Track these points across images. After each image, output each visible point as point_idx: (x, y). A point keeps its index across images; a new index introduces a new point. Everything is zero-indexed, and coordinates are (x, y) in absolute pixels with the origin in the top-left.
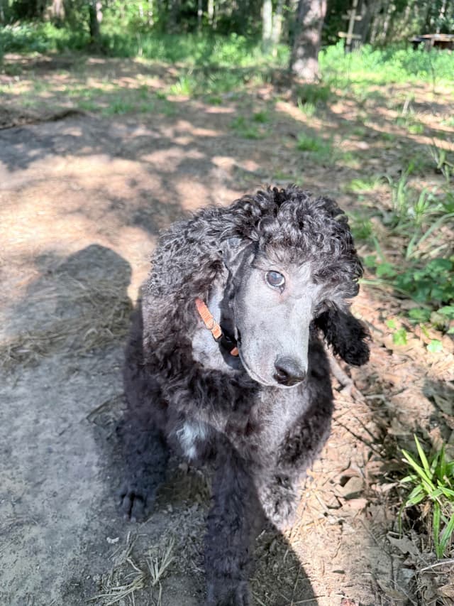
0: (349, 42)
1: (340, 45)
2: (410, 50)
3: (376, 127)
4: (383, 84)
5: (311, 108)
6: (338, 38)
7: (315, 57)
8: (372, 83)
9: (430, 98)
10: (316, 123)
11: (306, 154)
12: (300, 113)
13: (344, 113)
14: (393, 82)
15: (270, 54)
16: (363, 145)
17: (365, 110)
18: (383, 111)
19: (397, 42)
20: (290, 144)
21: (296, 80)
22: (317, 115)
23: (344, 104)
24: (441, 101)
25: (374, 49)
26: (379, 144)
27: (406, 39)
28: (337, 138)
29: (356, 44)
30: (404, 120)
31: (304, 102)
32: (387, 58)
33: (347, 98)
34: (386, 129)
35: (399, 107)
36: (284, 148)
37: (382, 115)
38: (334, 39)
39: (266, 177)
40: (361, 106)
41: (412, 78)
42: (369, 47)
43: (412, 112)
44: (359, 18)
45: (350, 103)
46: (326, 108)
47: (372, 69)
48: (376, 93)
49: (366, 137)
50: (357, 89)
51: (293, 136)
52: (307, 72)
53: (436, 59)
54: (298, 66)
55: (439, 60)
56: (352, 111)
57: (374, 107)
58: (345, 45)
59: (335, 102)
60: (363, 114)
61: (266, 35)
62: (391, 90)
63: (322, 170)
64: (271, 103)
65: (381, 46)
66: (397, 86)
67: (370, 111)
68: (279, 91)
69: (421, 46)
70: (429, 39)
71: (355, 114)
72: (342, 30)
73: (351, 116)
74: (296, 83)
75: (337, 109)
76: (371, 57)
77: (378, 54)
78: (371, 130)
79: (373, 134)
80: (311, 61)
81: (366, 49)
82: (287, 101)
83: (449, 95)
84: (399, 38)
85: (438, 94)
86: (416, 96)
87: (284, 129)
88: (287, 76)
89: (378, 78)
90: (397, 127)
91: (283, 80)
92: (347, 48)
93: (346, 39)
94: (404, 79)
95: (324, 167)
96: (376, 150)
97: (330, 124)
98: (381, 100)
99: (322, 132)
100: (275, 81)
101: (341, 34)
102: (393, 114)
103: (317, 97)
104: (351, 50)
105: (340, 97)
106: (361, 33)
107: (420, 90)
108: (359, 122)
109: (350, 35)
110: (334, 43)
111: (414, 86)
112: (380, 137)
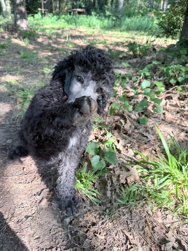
0: (43, 12)
1: (39, 14)
2: (69, 15)
3: (56, 46)
4: (59, 29)
5: (26, 40)
6: (38, 11)
7: (26, 19)
8: (53, 29)
9: (77, 33)
10: (31, 47)
11: (25, 60)
12: (22, 43)
13: (43, 42)
14: (63, 28)
15: (8, 18)
16: (50, 54)
17: (52, 40)
18: (59, 40)
19: (63, 12)
20: (17, 56)
21: (19, 28)
22: (31, 43)
23: (42, 38)
24: (82, 35)
25: (54, 15)
26: (57, 53)
27: (67, 11)
28: (40, 52)
29: (46, 13)
30: (67, 42)
31: (24, 38)
32: (59, 19)
33: (43, 35)
34: (60, 47)
35: (66, 38)
36: (15, 58)
37: (59, 41)
38: (37, 11)
39: (5, 71)
40: (50, 38)
41: (70, 26)
42: (52, 14)
43: (70, 39)
44: (45, 2)
45: (45, 37)
46: (35, 40)
47: (55, 23)
48: (57, 32)
49: (51, 51)
50: (48, 31)
51: (19, 53)
52: (23, 25)
53: (78, 18)
54: (19, 22)
55: (80, 19)
56: (46, 41)
57: (56, 39)
59: (38, 37)
60: (51, 41)
61: (4, 10)
62: (63, 31)
63: (32, 66)
64: (9, 39)
65: (58, 14)
66: (65, 29)
67: (54, 40)
68: (12, 34)
69: (72, 13)
70: (75, 11)
71: (47, 42)
72: (39, 8)
73: (46, 43)
74: (19, 30)
75: (40, 40)
76: (53, 18)
77: (55, 17)
78: (54, 47)
79: (54, 49)
80: (24, 21)
81: (50, 15)
82: (16, 38)
83: (85, 32)
84: (65, 11)
85: (81, 32)
86: (72, 33)
87: (15, 50)
88: (15, 27)
89: (57, 27)
90: (65, 45)
91: (13, 29)
92: (43, 15)
93: (41, 11)
94: (67, 27)
95: (32, 64)
96: (55, 55)
97: (37, 47)
98: (58, 35)
99: (33, 50)
100: (10, 30)
101: (39, 9)
102: (63, 40)
103: (30, 35)
104: (45, 16)
105: (40, 35)
106: (48, 9)
107: (74, 31)
108: (49, 45)
109: (43, 10)
110: (37, 13)
111: (71, 29)
112: (57, 50)
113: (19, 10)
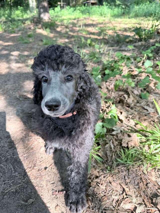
0: (62, 5)
1: (59, 7)
2: (83, 7)
3: (72, 34)
4: (75, 19)
5: (48, 30)
6: (58, 4)
7: (48, 12)
8: (70, 19)
9: (90, 22)
10: (52, 35)
11: (46, 46)
12: (45, 32)
13: (61, 30)
14: (78, 18)
15: (34, 12)
16: (67, 40)
17: (69, 28)
18: (74, 28)
19: (79, 4)
20: (41, 43)
21: (42, 20)
22: (51, 32)
23: (61, 27)
24: (94, 23)
25: (71, 7)
26: (73, 39)
27: (82, 3)
28: (58, 39)
29: (64, 6)
30: (81, 30)
31: (46, 28)
32: (75, 10)
33: (62, 25)
34: (75, 34)
35: (80, 26)
36: (39, 45)
37: (75, 30)
38: (57, 5)
39: (31, 56)
40: (67, 27)
41: (84, 16)
42: (69, 7)
43: (84, 27)
45: (63, 27)
46: (55, 30)
47: (71, 14)
48: (73, 22)
49: (68, 38)
50: (65, 22)
51: (42, 41)
52: (46, 17)
53: (91, 8)
54: (42, 16)
55: (93, 9)
56: (64, 29)
57: (72, 27)
58: (61, 7)
59: (57, 27)
60: (68, 30)
61: (31, 6)
62: (78, 21)
64: (35, 29)
65: (74, 6)
66: (80, 19)
67: (70, 29)
68: (37, 26)
69: (86, 5)
70: (89, 2)
71: (65, 30)
72: (59, 2)
73: (64, 31)
74: (42, 22)
75: (59, 29)
76: (70, 10)
77: (72, 9)
78: (70, 35)
79: (70, 36)
80: (47, 14)
81: (68, 7)
82: (40, 29)
83: (97, 20)
84: (80, 3)
85: (93, 21)
86: (86, 22)
87: (39, 39)
88: (39, 20)
89: (73, 17)
90: (79, 33)
91: (37, 21)
92: (62, 8)
93: (60, 5)
94: (82, 16)
96: (71, 41)
97: (56, 35)
98: (74, 25)
99: (53, 38)
100: (35, 22)
101: (59, 3)
102: (78, 29)
103: (51, 26)
104: (63, 8)
105: (59, 25)
106: (66, 2)
107: (87, 20)
108: (67, 33)
109: (62, 3)
110: (57, 7)
111: (85, 18)
112: (73, 37)
113: (42, 5)
